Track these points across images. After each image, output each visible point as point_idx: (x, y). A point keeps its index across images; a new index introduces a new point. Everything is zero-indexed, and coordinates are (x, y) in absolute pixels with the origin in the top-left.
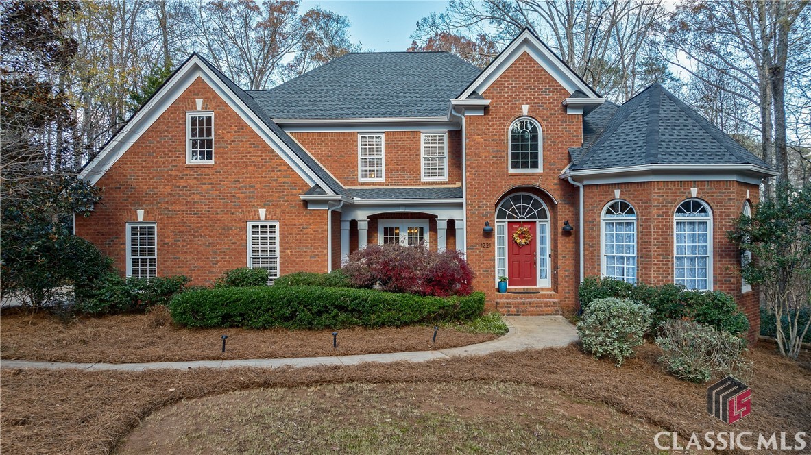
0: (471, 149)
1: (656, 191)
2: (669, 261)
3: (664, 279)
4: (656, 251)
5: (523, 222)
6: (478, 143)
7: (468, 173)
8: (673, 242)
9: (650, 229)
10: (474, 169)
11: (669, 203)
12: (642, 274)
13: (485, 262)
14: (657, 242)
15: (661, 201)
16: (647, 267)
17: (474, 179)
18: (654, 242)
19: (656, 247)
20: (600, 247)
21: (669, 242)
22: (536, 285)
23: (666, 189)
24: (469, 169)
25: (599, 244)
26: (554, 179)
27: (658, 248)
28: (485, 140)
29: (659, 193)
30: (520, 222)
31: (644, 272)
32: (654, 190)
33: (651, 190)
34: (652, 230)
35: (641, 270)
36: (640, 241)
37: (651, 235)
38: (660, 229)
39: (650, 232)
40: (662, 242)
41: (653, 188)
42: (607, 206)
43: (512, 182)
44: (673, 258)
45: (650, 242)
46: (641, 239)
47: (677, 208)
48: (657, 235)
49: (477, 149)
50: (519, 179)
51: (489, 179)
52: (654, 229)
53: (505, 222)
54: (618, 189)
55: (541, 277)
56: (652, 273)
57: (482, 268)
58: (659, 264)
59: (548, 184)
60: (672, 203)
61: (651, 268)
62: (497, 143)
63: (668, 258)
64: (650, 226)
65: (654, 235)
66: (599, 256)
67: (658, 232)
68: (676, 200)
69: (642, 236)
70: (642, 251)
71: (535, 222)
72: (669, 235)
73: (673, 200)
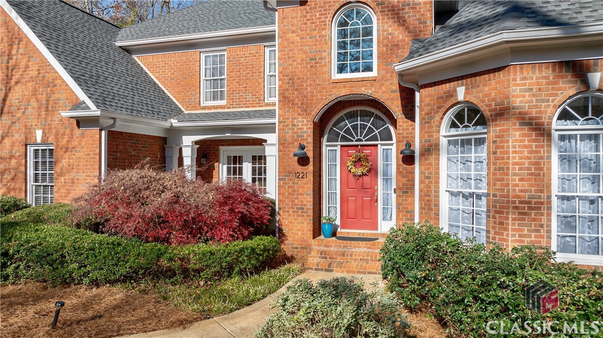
0: (284, 51)
1: (518, 82)
2: (542, 203)
3: (533, 234)
4: (517, 185)
5: (362, 146)
6: (293, 43)
7: (281, 82)
8: (549, 169)
9: (508, 147)
10: (287, 76)
11: (543, 101)
12: (495, 222)
13: (300, 197)
14: (520, 169)
15: (527, 98)
16: (502, 213)
17: (287, 90)
18: (514, 169)
19: (517, 178)
20: (438, 178)
21: (542, 169)
22: (376, 229)
23: (537, 78)
24: (281, 77)
25: (437, 173)
26: (391, 84)
27: (521, 180)
28: (301, 38)
29: (525, 84)
30: (357, 146)
31: (497, 220)
32: (515, 80)
33: (509, 80)
34: (511, 150)
35: (494, 217)
36: (492, 167)
37: (508, 158)
38: (526, 147)
39: (508, 152)
40: (529, 169)
41: (512, 77)
42: (450, 115)
43: (334, 91)
44: (549, 197)
45: (508, 169)
46: (494, 164)
47: (559, 110)
48: (520, 158)
49: (291, 50)
50: (345, 87)
51: (306, 89)
52: (514, 147)
53: (336, 146)
54: (462, 85)
55: (384, 219)
56: (510, 222)
57: (296, 205)
58: (524, 208)
59: (383, 92)
60: (548, 101)
61: (508, 213)
62: (316, 40)
63: (540, 197)
64: (508, 141)
65: (514, 158)
66: (437, 191)
67: (521, 152)
68: (556, 95)
69: (497, 159)
70: (495, 185)
71: (376, 145)
72: (542, 158)
73: (551, 95)
